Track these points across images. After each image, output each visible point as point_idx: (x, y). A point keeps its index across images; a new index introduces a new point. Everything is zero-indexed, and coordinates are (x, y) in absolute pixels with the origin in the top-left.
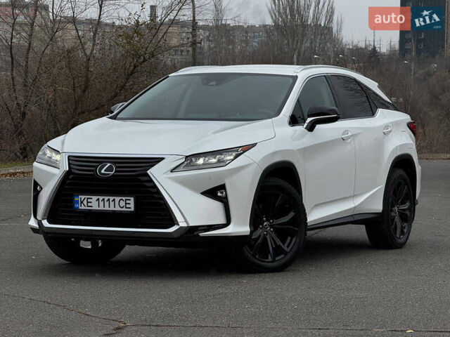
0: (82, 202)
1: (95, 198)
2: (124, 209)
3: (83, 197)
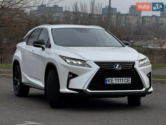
0: (108, 81)
1: (114, 79)
2: (127, 83)
3: (109, 79)
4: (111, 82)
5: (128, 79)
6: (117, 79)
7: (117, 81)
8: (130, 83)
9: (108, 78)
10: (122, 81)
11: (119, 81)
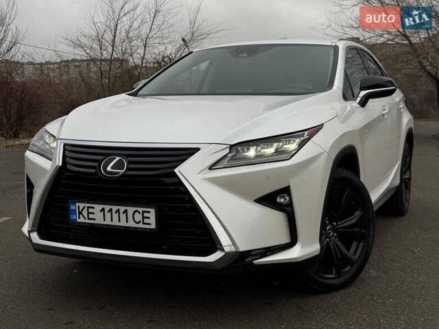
0: (80, 213)
2: (141, 225)
4: (89, 219)
5: (143, 212)
6: (107, 208)
7: (108, 215)
8: (153, 226)
9: (77, 204)
10: (123, 217)
11: (115, 216)
